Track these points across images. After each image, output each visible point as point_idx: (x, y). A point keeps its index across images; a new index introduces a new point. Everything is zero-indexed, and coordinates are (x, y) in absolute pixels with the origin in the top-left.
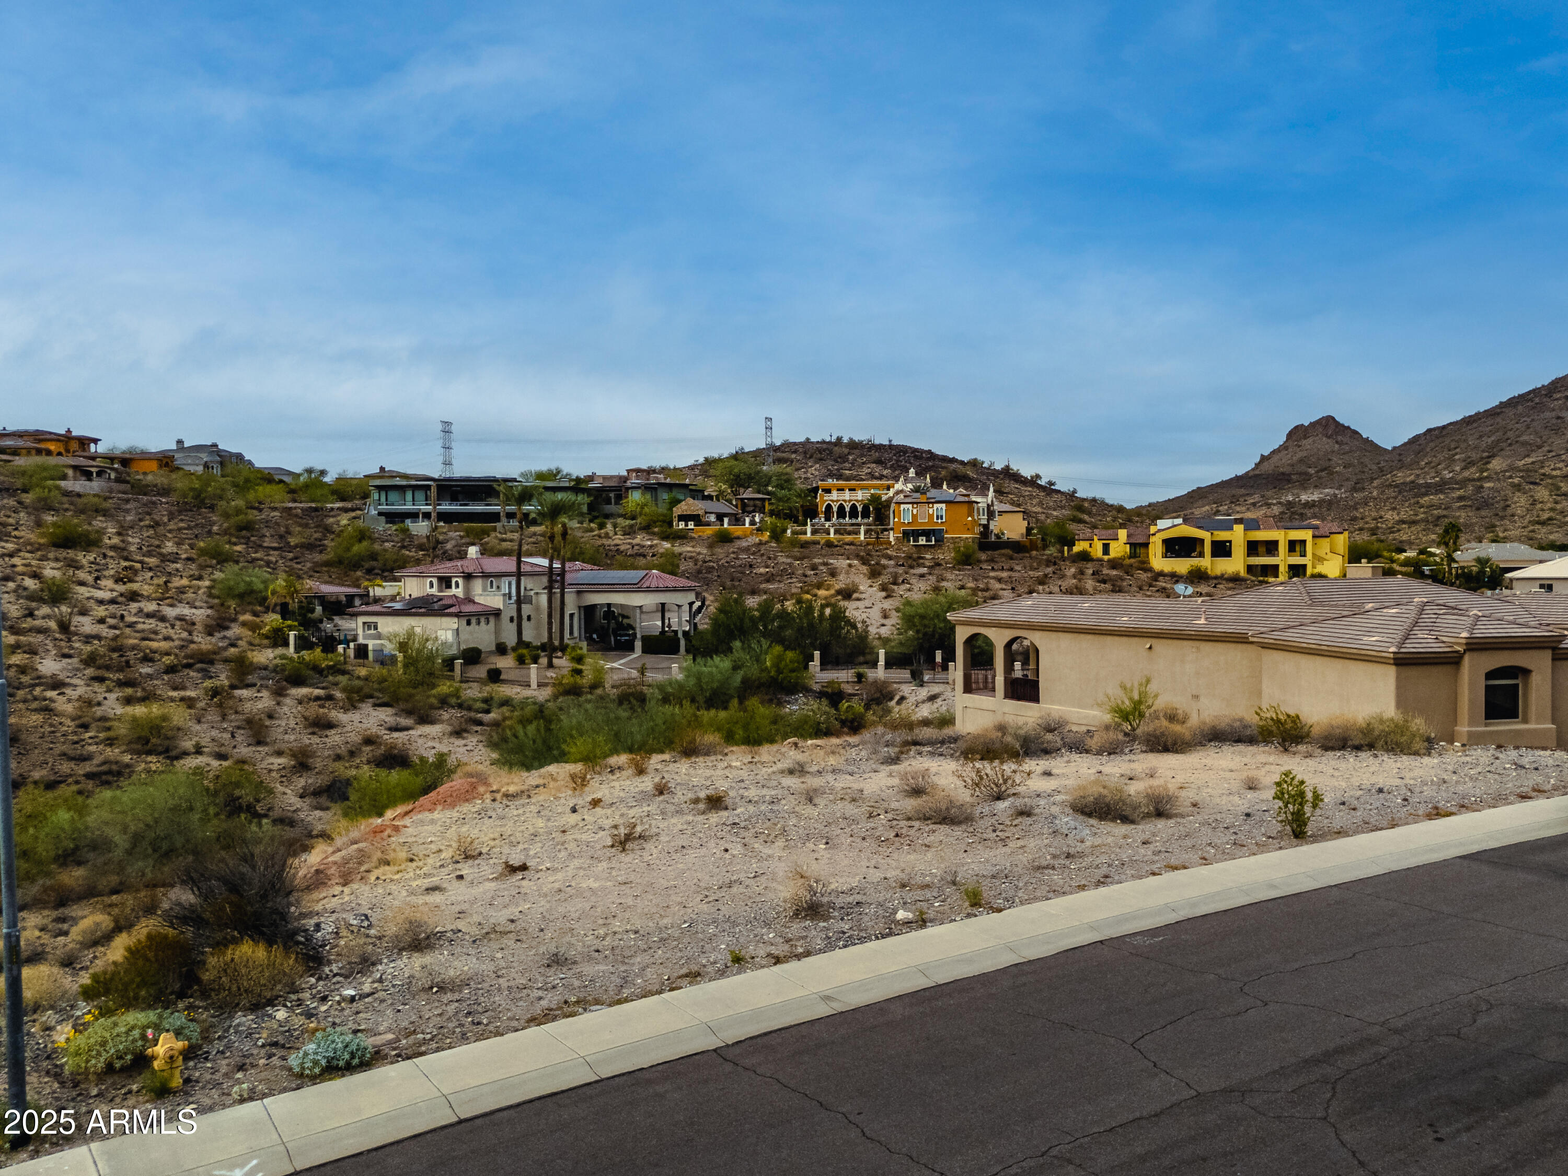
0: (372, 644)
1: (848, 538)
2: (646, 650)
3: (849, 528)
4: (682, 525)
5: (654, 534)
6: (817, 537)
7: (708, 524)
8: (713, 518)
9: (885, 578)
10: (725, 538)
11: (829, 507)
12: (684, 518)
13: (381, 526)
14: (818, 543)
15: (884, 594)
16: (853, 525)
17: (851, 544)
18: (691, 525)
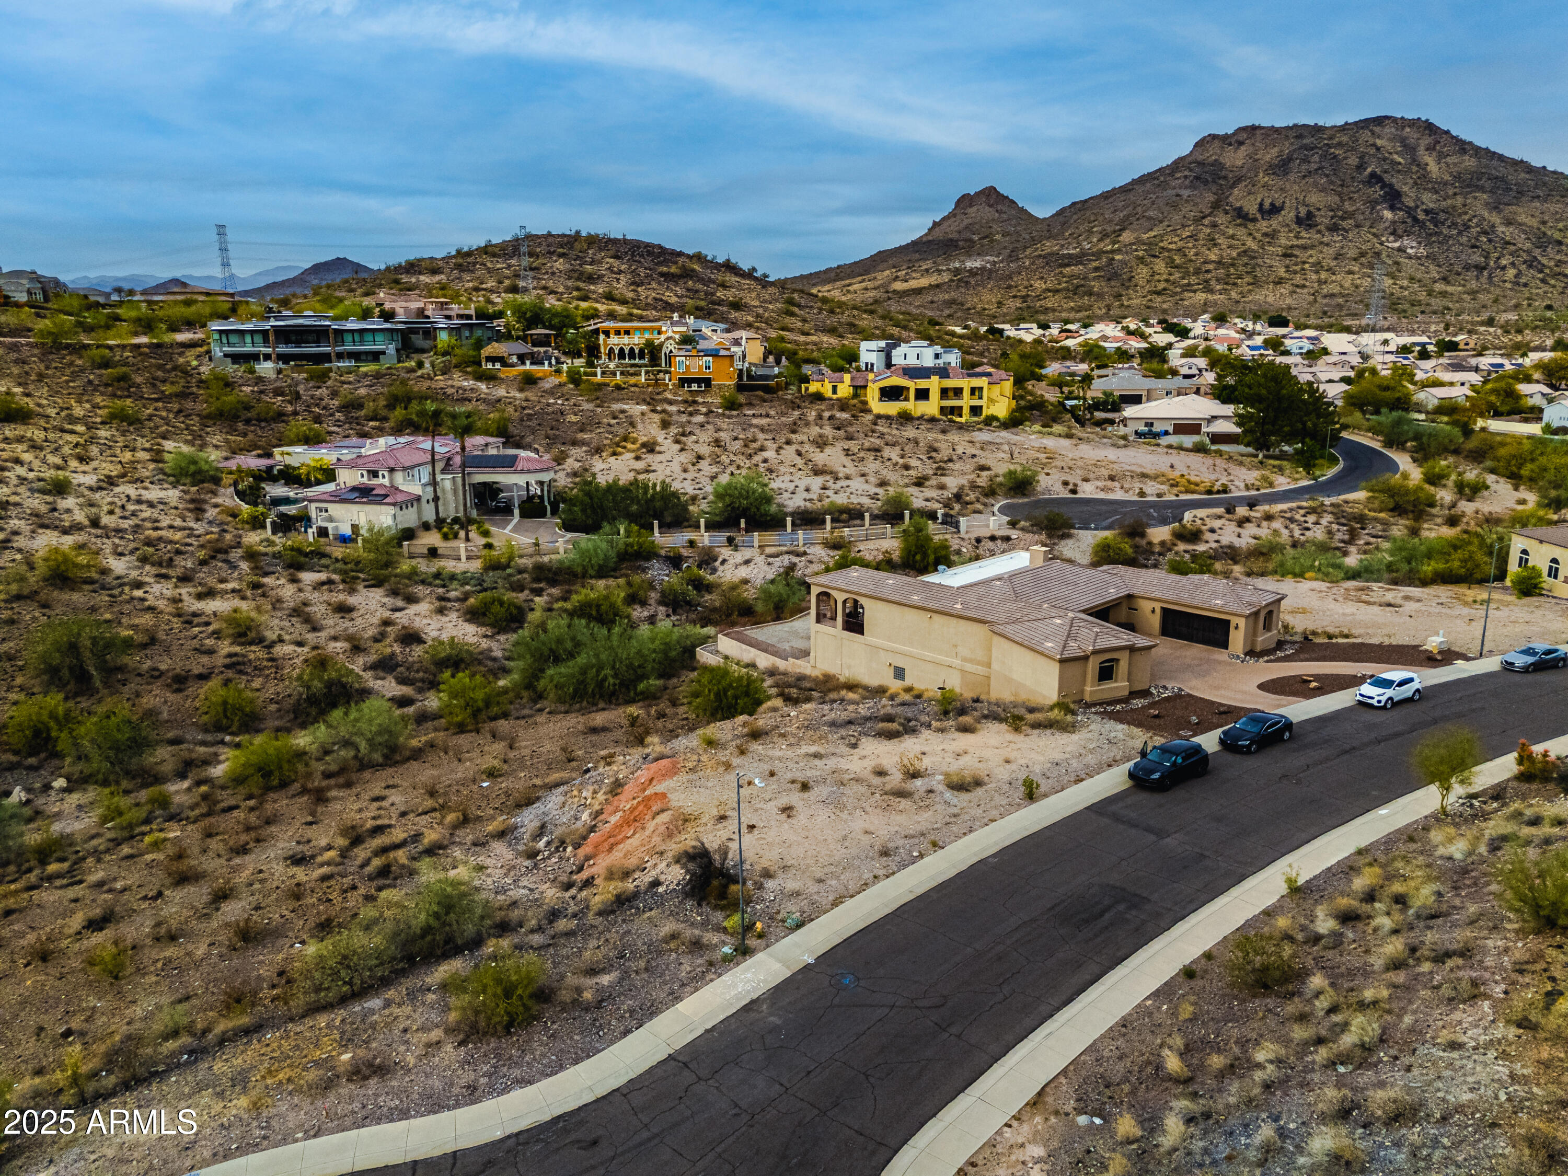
0: (330, 526)
1: (632, 380)
2: (523, 515)
3: (632, 370)
4: (490, 366)
5: (467, 373)
6: (607, 380)
7: (512, 365)
8: (514, 359)
9: (674, 430)
10: (529, 381)
11: (611, 350)
12: (490, 359)
13: (230, 368)
14: (608, 385)
15: (678, 447)
16: (632, 366)
17: (635, 385)
18: (498, 365)
